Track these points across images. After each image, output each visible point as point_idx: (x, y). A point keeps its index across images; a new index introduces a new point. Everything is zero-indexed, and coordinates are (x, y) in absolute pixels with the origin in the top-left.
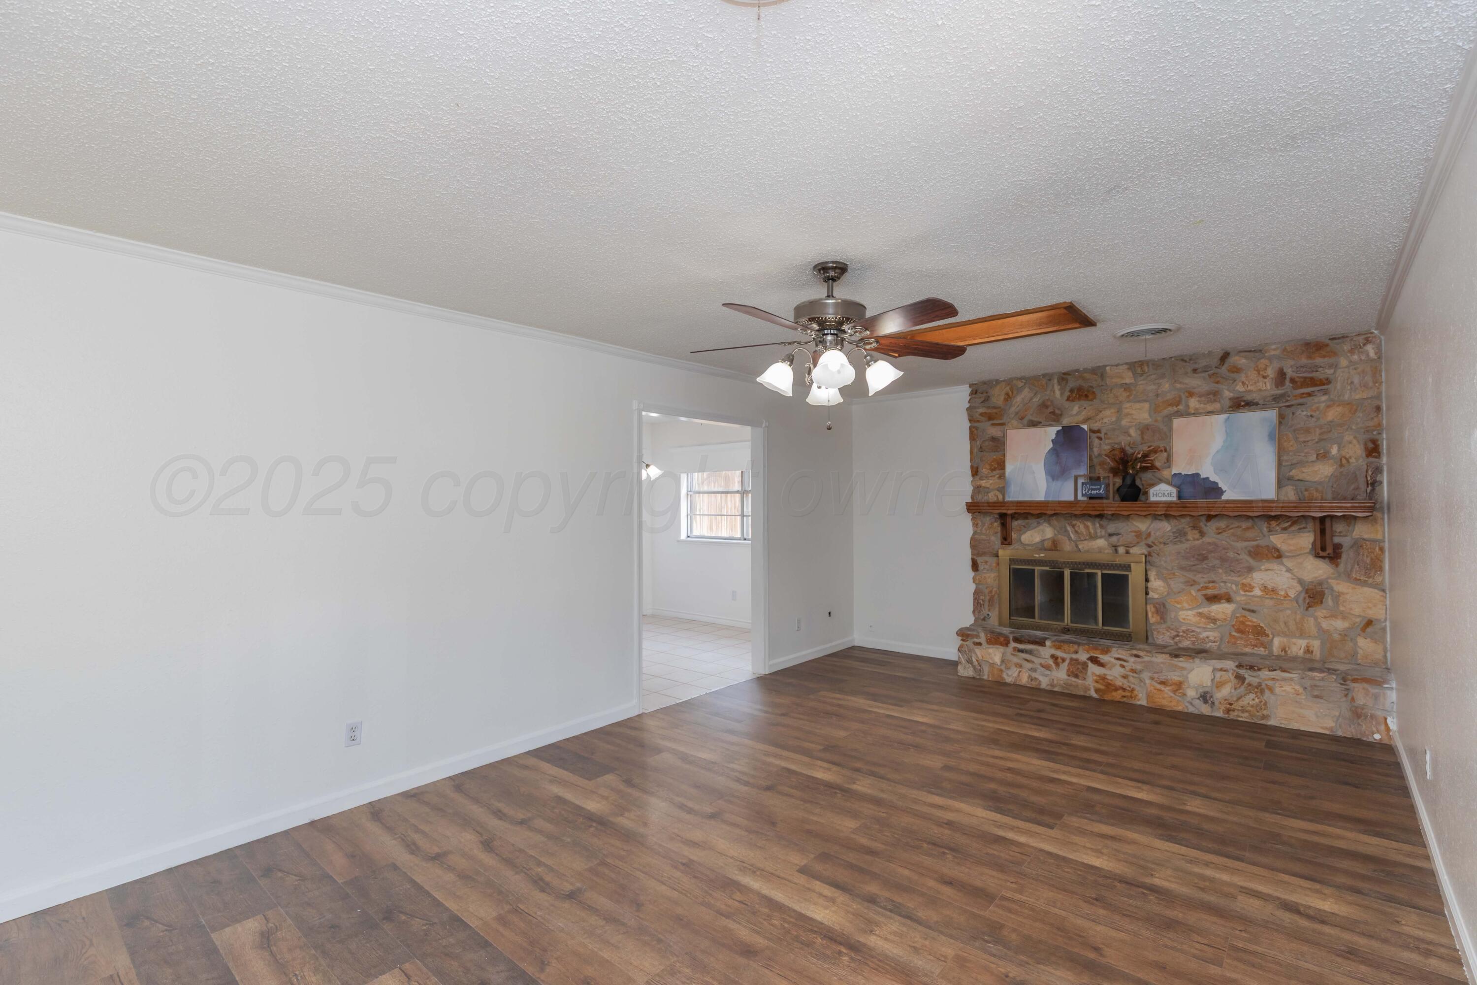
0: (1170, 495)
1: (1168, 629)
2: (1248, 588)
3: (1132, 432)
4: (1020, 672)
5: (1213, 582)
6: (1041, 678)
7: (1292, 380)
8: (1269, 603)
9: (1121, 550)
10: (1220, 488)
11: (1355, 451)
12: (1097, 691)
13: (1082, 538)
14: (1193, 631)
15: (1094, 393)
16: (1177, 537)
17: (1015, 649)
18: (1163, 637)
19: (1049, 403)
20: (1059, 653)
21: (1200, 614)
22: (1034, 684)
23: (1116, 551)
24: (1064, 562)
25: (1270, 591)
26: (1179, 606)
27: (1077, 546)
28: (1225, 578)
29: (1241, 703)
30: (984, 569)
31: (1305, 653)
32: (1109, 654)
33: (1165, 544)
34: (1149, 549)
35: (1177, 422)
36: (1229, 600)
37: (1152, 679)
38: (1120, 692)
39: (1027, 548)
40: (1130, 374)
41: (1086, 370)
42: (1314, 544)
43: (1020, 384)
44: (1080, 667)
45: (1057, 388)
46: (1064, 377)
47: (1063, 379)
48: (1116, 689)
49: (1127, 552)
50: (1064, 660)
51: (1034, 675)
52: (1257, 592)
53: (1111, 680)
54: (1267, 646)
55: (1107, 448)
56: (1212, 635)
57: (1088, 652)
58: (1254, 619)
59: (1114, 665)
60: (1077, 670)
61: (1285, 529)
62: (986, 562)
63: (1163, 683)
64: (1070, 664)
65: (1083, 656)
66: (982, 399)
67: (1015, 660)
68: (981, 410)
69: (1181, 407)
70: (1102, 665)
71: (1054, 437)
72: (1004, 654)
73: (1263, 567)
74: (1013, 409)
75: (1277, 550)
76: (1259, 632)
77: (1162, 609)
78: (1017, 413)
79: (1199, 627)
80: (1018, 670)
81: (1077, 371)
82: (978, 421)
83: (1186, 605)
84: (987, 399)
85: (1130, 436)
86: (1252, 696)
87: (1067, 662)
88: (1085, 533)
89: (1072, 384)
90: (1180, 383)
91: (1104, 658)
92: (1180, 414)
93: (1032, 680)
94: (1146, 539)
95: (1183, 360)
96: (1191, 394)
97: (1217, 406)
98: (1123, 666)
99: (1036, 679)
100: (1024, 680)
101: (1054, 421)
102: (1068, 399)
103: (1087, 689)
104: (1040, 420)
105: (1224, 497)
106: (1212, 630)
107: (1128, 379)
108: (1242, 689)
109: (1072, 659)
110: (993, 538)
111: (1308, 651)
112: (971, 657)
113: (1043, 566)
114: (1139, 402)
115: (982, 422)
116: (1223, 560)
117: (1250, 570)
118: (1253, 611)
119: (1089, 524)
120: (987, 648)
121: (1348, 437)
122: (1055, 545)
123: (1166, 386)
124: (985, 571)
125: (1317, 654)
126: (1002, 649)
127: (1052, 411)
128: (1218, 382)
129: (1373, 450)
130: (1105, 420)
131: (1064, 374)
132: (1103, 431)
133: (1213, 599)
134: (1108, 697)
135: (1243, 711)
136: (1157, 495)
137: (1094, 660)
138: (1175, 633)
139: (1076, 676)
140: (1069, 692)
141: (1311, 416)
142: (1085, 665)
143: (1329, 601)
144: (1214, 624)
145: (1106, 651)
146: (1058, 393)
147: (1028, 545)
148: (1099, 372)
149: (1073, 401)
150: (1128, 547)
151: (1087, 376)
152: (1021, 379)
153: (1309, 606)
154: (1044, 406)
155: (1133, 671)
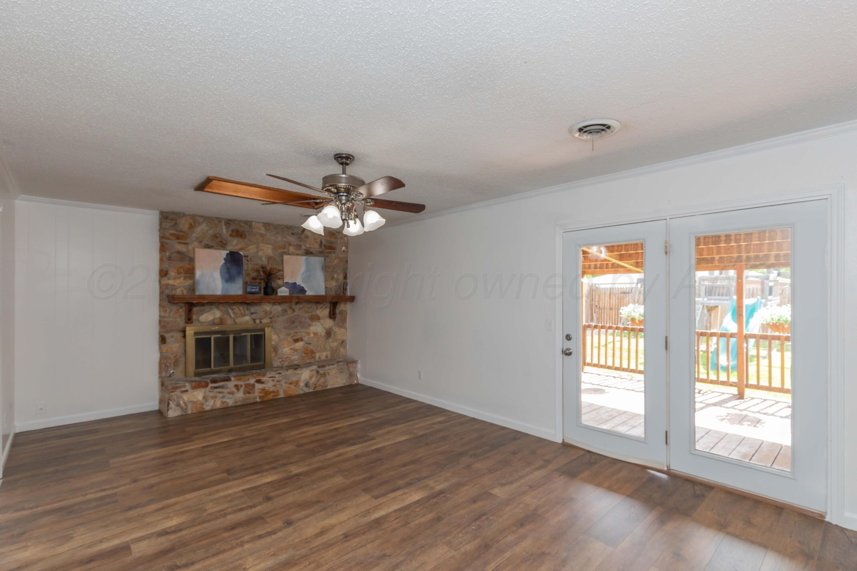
0: (286, 292)
1: (279, 358)
2: (308, 334)
3: (264, 259)
4: (215, 401)
5: (297, 333)
6: (228, 401)
7: (325, 246)
8: (315, 339)
9: (258, 321)
10: (305, 290)
11: (341, 277)
12: (260, 397)
13: (238, 316)
14: (289, 357)
15: (245, 235)
16: (283, 313)
17: (212, 388)
18: (276, 363)
19: (218, 236)
20: (239, 383)
21: (291, 349)
22: (225, 405)
23: (255, 322)
24: (230, 331)
25: (316, 334)
26: (283, 346)
27: (235, 321)
28: (301, 331)
29: (319, 383)
30: (171, 341)
31: (326, 358)
32: (266, 376)
33: (278, 317)
34: (271, 320)
35: (285, 257)
36: (302, 340)
37: (286, 383)
38: (272, 394)
39: (203, 324)
40: (263, 229)
41: (241, 221)
42: (330, 313)
43: (201, 220)
44: (251, 387)
45: (224, 227)
46: (229, 222)
47: (228, 223)
48: (270, 393)
49: (261, 322)
50: (241, 386)
51: (224, 400)
52: (312, 335)
53: (267, 389)
54: (314, 358)
55: (251, 266)
56: (295, 357)
57: (255, 378)
58: (311, 347)
59: (268, 381)
60: (249, 389)
61: (321, 307)
62: (172, 337)
63: (291, 383)
64: (245, 387)
65: (252, 381)
66: (173, 224)
67: (211, 394)
68: (172, 232)
69: (286, 250)
70: (262, 383)
71: (225, 256)
72: (205, 393)
73: (314, 324)
74: (194, 235)
75: (319, 316)
76: (313, 352)
77: (275, 349)
78: (197, 238)
79: (291, 355)
80: (213, 400)
81: (236, 220)
82: (169, 239)
83: (286, 345)
84: (176, 224)
85: (262, 261)
86: (322, 378)
87: (243, 386)
88: (239, 313)
89: (233, 227)
90: (286, 238)
91: (264, 379)
92: (286, 254)
93: (223, 403)
94: (270, 314)
95: (287, 228)
96: (290, 245)
97: (300, 252)
98: (273, 380)
99: (225, 402)
100: (218, 404)
101: (222, 247)
102: (231, 235)
103: (255, 398)
104: (213, 245)
105: (307, 294)
106: (296, 355)
107: (263, 231)
108: (318, 377)
109: (246, 384)
110: (178, 320)
111: (327, 357)
112: (179, 402)
113: (217, 334)
114: (267, 244)
115: (171, 239)
116: (301, 322)
117: (310, 326)
118: (310, 344)
119: (241, 308)
120: (192, 392)
121: (339, 272)
122: (222, 322)
123: (279, 239)
124: (172, 343)
125: (329, 357)
126: (203, 390)
127: (221, 240)
128: (300, 241)
129: (345, 277)
130: (251, 251)
131: (229, 220)
132: (249, 257)
133: (296, 341)
134: (265, 399)
135: (320, 386)
136: (281, 292)
137: (259, 381)
138: (281, 360)
139: (249, 393)
140: (245, 403)
141: (331, 262)
142: (253, 386)
143: (332, 336)
144: (296, 352)
145: (264, 375)
146: (224, 231)
147: (204, 322)
148: (248, 223)
149: (233, 237)
150: (261, 319)
151: (242, 224)
152: (201, 216)
153: (327, 338)
154: (215, 236)
155: (278, 381)
